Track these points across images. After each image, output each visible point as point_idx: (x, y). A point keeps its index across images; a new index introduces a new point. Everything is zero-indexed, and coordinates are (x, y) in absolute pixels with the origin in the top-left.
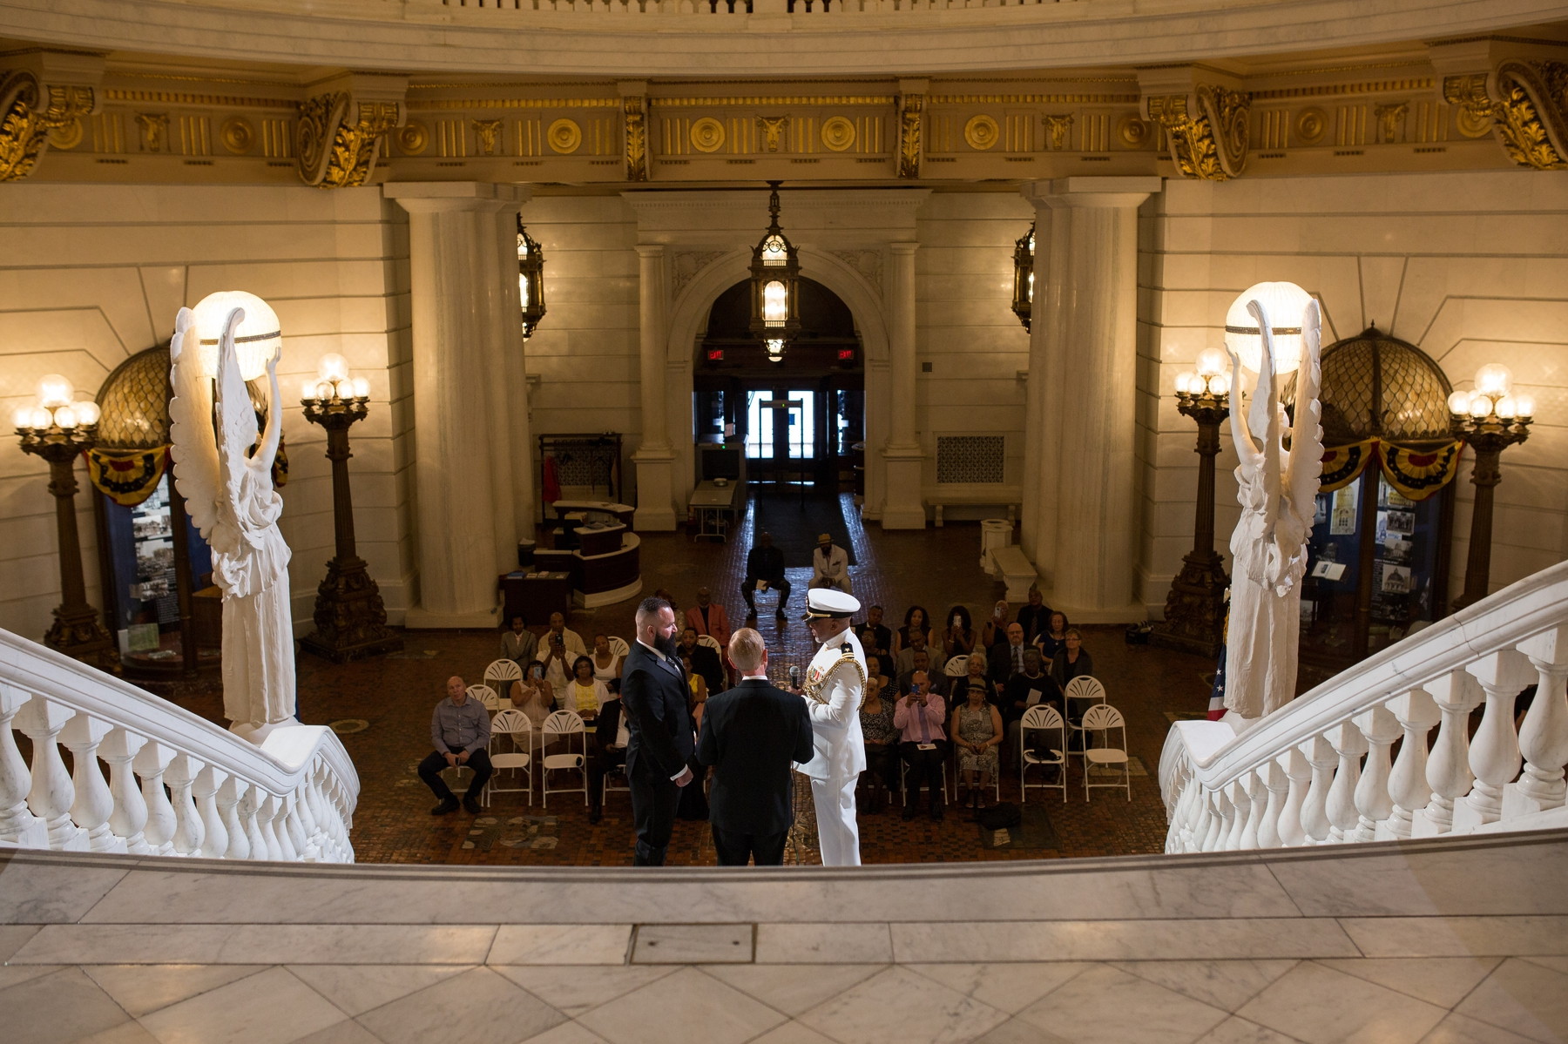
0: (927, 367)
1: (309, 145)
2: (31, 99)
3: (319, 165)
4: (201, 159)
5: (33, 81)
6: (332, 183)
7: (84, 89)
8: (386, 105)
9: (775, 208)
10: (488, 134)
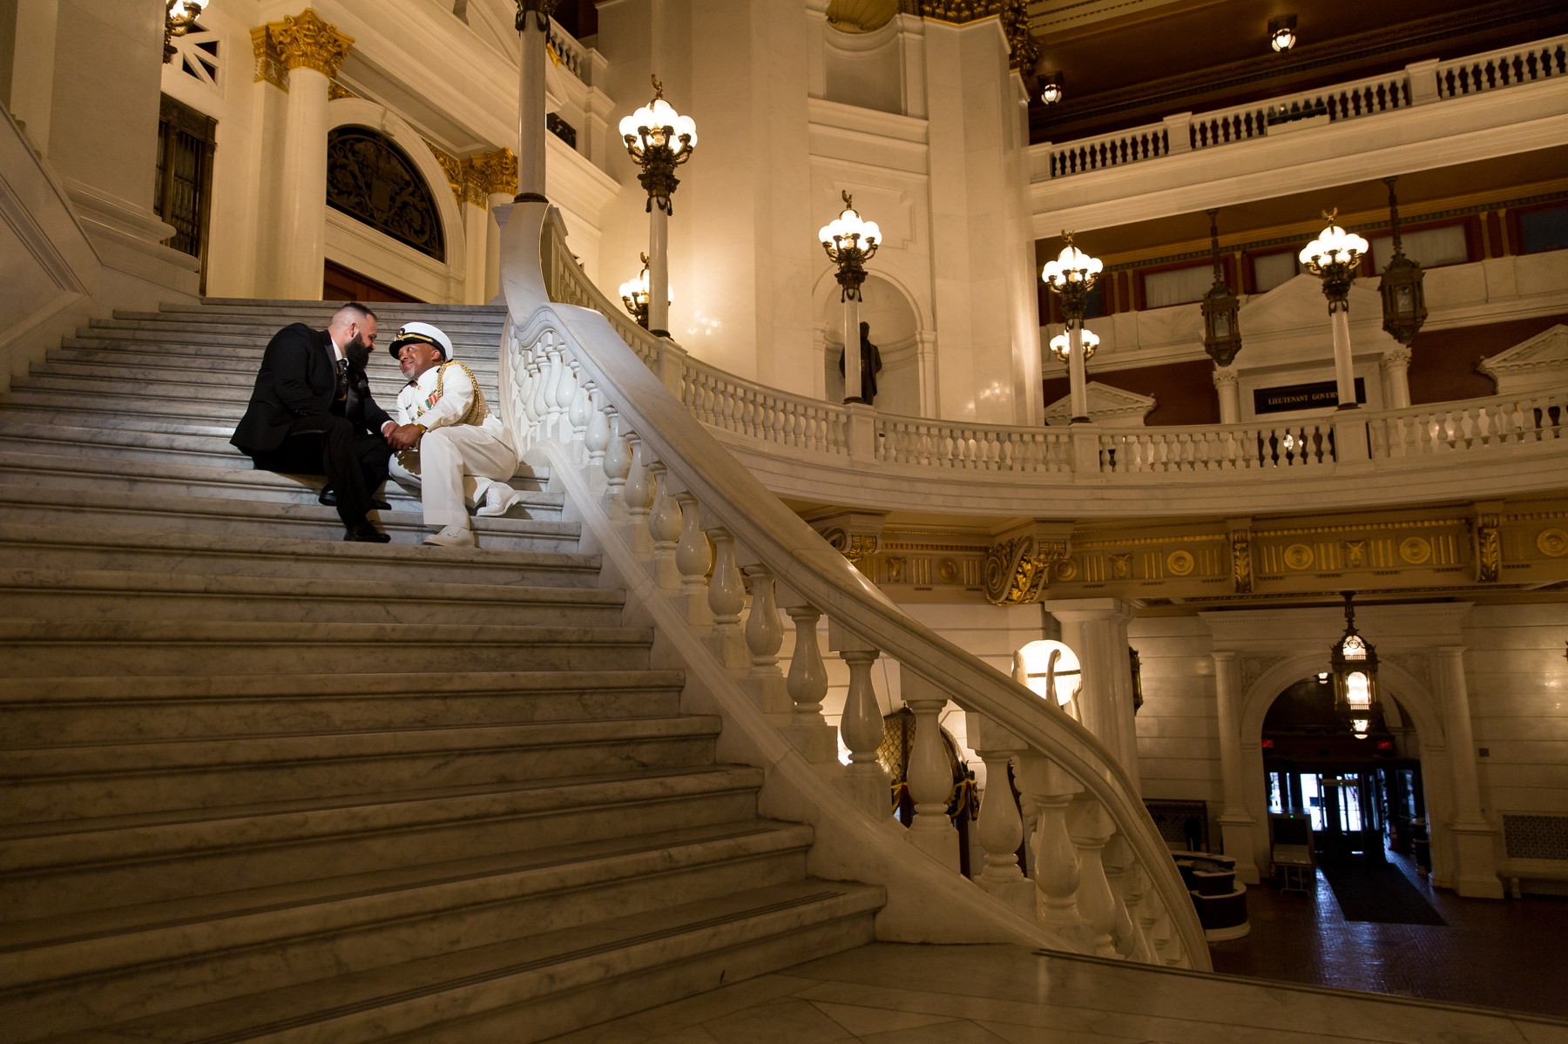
0: (1483, 753)
1: (996, 576)
2: (841, 544)
3: (1004, 588)
4: (925, 586)
5: (843, 533)
6: (1012, 600)
7: (871, 537)
8: (1057, 543)
9: (1350, 616)
10: (1121, 563)
